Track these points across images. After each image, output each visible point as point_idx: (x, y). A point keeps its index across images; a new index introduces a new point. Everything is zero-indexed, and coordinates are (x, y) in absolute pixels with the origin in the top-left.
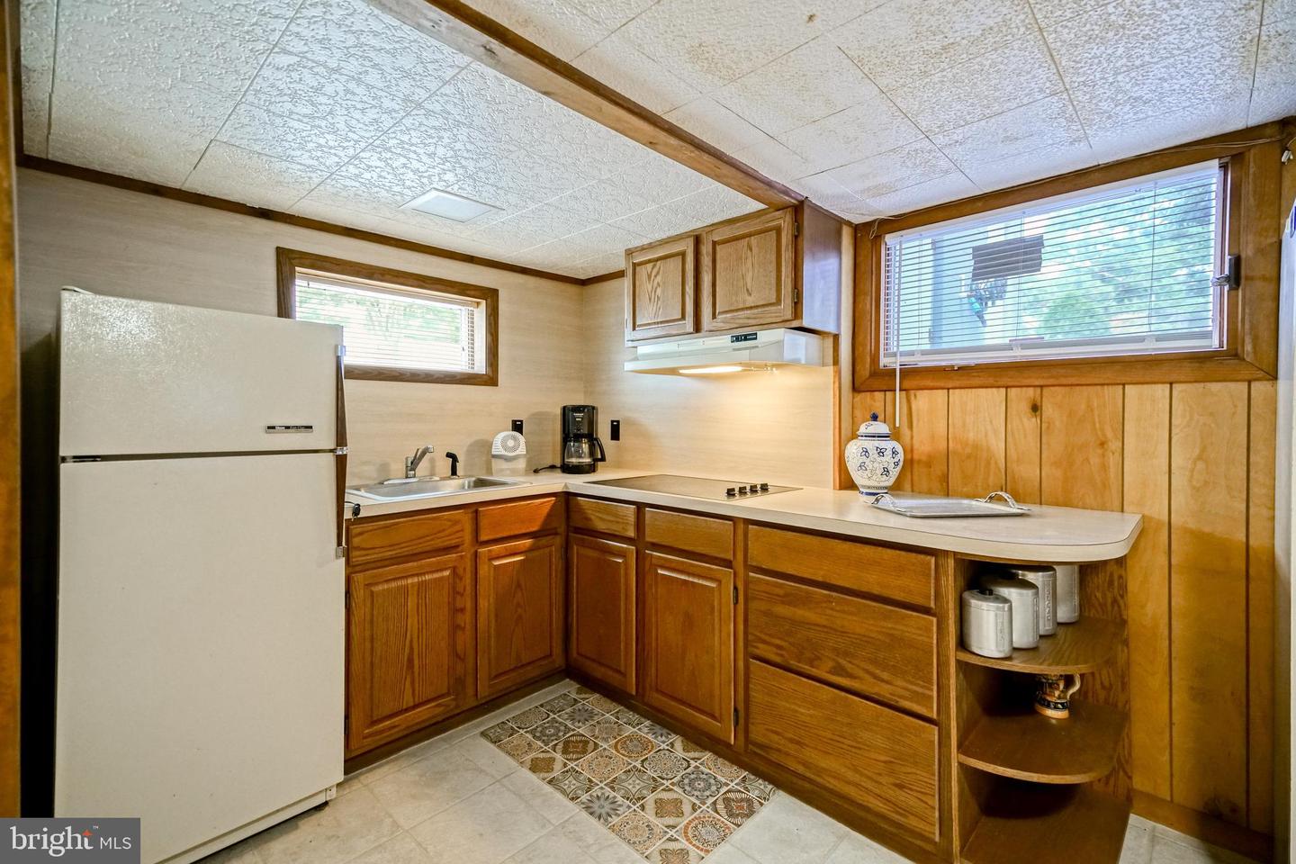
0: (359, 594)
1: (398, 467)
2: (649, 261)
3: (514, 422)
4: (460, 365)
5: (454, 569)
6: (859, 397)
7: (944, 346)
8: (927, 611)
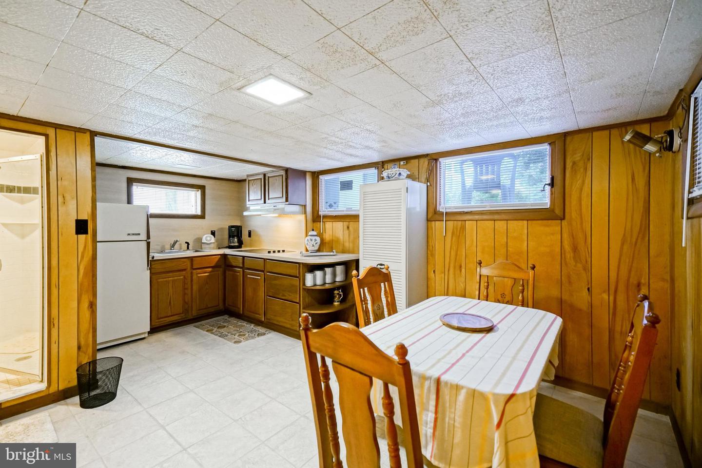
0: (154, 281)
1: (168, 246)
2: (253, 180)
3: (212, 231)
4: (192, 212)
5: (185, 277)
6: (315, 224)
7: (340, 209)
8: (296, 277)
